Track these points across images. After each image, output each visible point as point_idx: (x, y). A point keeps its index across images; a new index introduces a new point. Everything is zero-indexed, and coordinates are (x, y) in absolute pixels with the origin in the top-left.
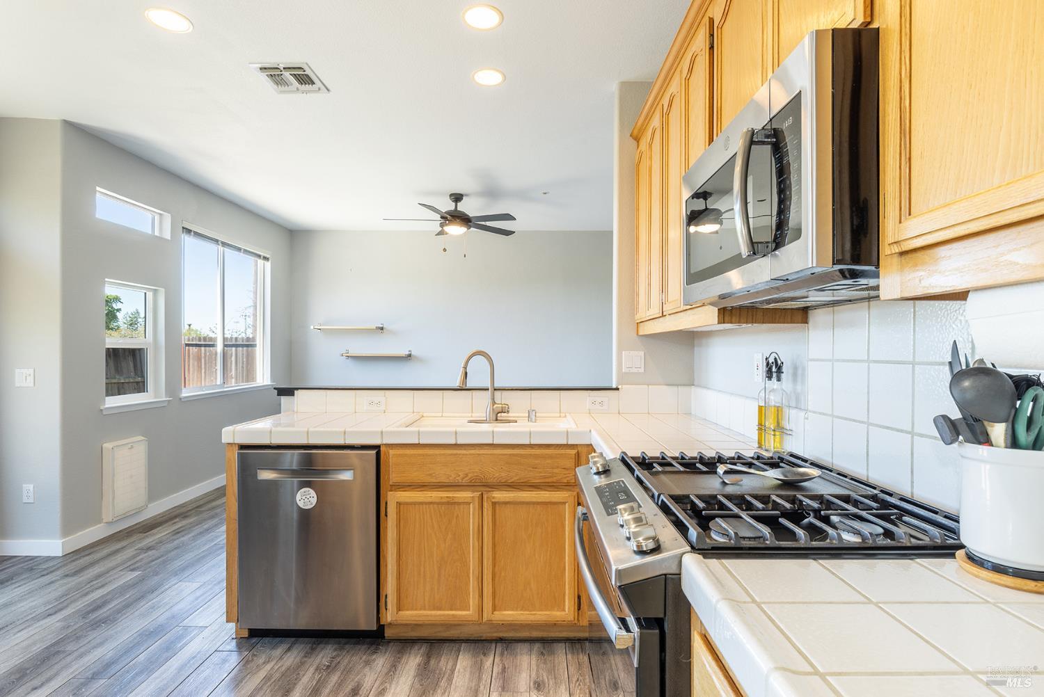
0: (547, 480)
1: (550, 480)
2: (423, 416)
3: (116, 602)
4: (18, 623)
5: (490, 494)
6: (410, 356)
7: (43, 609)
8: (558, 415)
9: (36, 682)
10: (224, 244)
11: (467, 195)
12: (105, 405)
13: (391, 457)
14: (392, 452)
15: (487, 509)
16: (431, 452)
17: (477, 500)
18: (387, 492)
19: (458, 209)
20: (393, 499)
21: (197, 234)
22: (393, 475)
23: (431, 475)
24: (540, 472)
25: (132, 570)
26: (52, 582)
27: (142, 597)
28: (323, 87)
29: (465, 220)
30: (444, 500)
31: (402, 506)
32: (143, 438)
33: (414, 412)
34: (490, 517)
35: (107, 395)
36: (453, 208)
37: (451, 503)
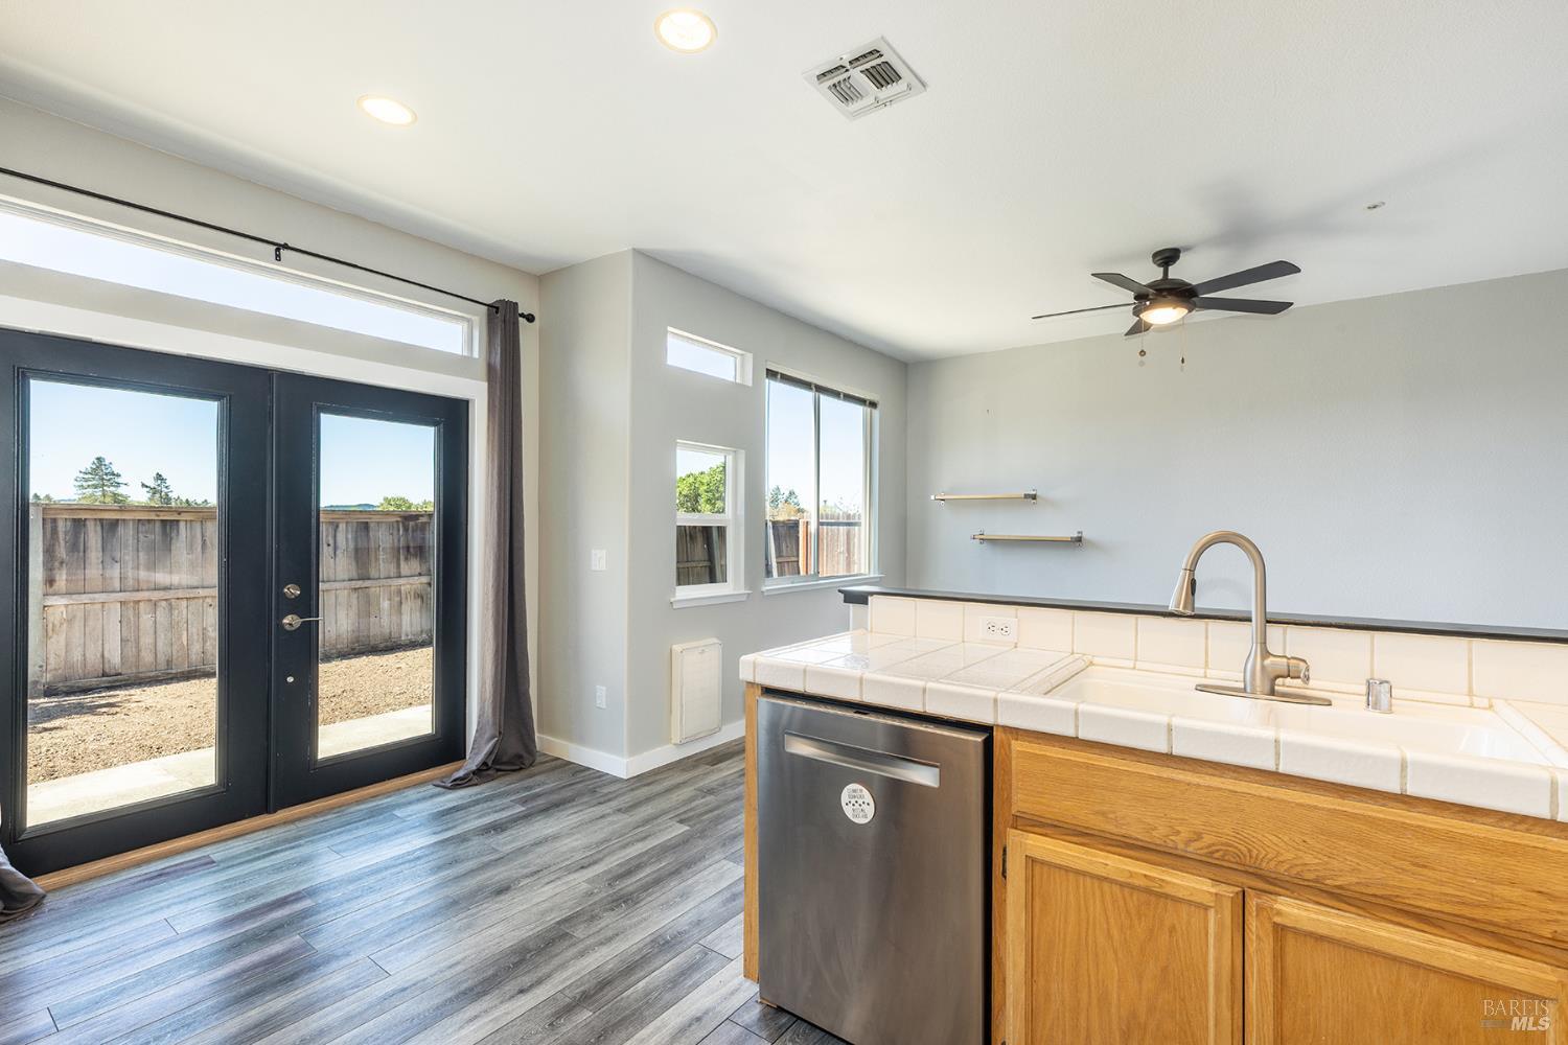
0: (1466, 911)
1: (1478, 914)
2: (1091, 664)
3: (648, 870)
4: (552, 869)
5: (1265, 900)
6: (1079, 540)
7: (578, 856)
8: (1466, 700)
9: (526, 980)
10: (820, 389)
11: (1187, 249)
12: (674, 596)
13: (1015, 756)
14: (1017, 746)
15: (1258, 937)
16: (1106, 761)
17: (1227, 905)
18: (1005, 828)
19: (1170, 277)
20: (1019, 846)
21: (786, 379)
22: (1019, 794)
23: (1103, 814)
24: (1442, 883)
25: (681, 822)
26: (602, 817)
27: (676, 872)
28: (917, 81)
29: (1184, 294)
30: (1137, 882)
31: (1037, 868)
32: (715, 640)
33: (1073, 653)
34: (1269, 960)
35: (679, 584)
36: (1160, 276)
37: (1156, 896)
